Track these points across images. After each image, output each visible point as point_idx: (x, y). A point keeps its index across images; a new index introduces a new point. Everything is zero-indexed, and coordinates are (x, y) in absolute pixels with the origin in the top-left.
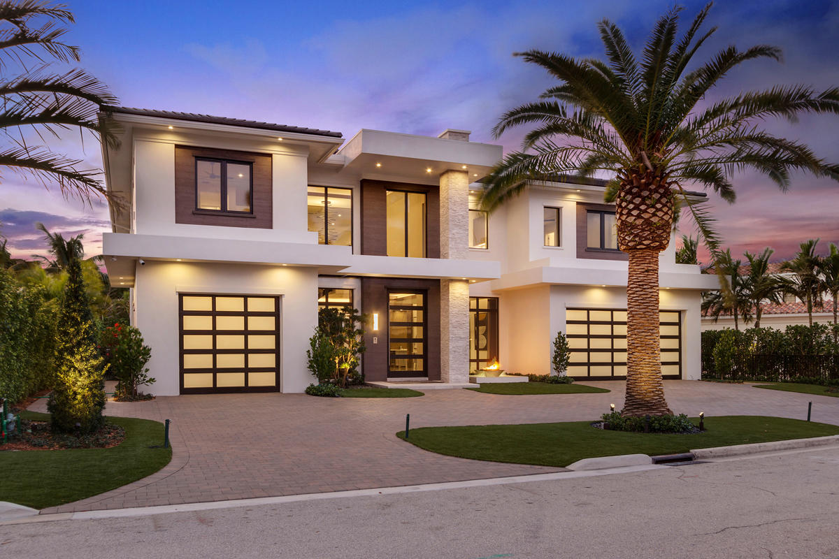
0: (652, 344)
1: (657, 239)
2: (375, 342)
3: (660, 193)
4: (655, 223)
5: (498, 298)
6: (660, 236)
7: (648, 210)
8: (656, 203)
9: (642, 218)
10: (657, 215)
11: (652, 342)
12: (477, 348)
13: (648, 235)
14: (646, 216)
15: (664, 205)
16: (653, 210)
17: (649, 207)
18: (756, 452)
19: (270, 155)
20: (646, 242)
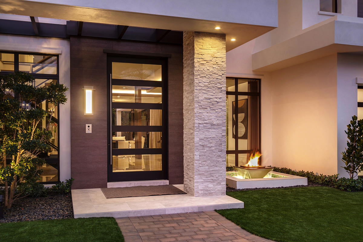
2: (89, 130)
5: (260, 80)
12: (236, 137)
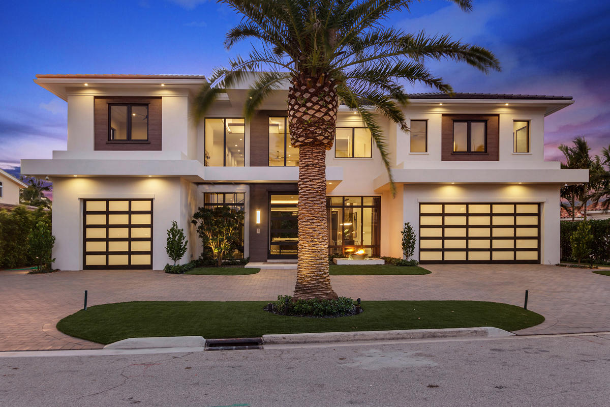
0: (312, 233)
1: (310, 135)
2: (258, 232)
3: (310, 93)
4: (306, 121)
5: (380, 197)
6: (312, 132)
7: (300, 110)
8: (306, 102)
9: (296, 117)
10: (308, 114)
11: (311, 231)
13: (302, 132)
14: (298, 115)
15: (314, 104)
16: (304, 109)
17: (300, 106)
18: (348, 340)
19: (160, 98)
20: (300, 139)
